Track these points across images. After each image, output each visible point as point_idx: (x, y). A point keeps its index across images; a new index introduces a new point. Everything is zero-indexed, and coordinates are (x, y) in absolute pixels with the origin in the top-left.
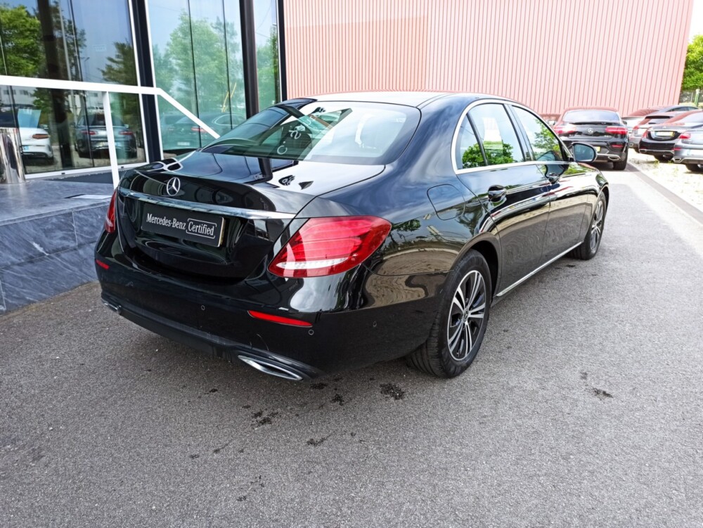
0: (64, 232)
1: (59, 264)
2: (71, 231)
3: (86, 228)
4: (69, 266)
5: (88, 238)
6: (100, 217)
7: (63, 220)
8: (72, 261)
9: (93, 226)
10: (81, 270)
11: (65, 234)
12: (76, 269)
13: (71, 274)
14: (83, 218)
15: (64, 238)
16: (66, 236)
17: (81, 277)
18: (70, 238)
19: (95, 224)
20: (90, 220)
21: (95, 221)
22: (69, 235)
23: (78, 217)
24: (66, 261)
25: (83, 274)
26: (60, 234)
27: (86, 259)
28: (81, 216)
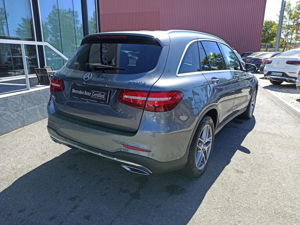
0: (4, 107)
1: (2, 122)
2: (7, 107)
3: (14, 105)
4: (7, 123)
5: (15, 110)
6: (21, 100)
7: (4, 102)
8: (9, 120)
9: (18, 104)
10: (13, 124)
11: (6, 108)
12: (10, 124)
13: (8, 126)
14: (13, 101)
15: (5, 110)
16: (5, 109)
17: (12, 127)
18: (7, 110)
19: (18, 103)
20: (17, 101)
21: (18, 102)
22: (7, 108)
23: (11, 101)
24: (5, 120)
25: (13, 126)
26: (2, 108)
27: (14, 119)
28: (12, 100)
